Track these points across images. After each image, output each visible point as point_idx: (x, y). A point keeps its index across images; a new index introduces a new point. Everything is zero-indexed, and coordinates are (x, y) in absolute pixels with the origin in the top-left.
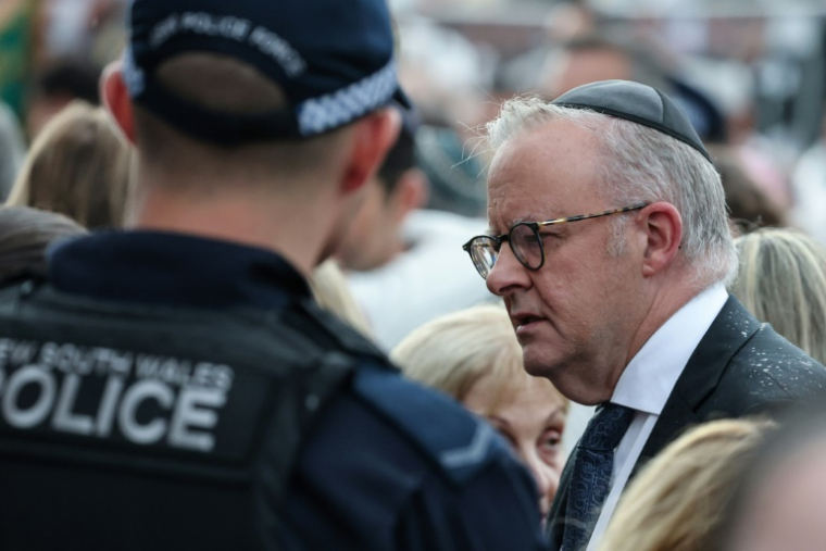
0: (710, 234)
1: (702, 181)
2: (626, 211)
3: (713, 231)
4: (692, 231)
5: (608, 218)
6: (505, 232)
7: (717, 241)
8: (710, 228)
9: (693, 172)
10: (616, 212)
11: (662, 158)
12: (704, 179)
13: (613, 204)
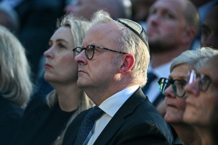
0: (141, 69)
1: (144, 54)
2: (120, 53)
3: (142, 69)
4: (136, 66)
5: (115, 53)
6: (85, 47)
7: (143, 73)
8: (142, 68)
9: (143, 51)
10: (118, 52)
11: (136, 43)
12: (145, 54)
13: (118, 49)
